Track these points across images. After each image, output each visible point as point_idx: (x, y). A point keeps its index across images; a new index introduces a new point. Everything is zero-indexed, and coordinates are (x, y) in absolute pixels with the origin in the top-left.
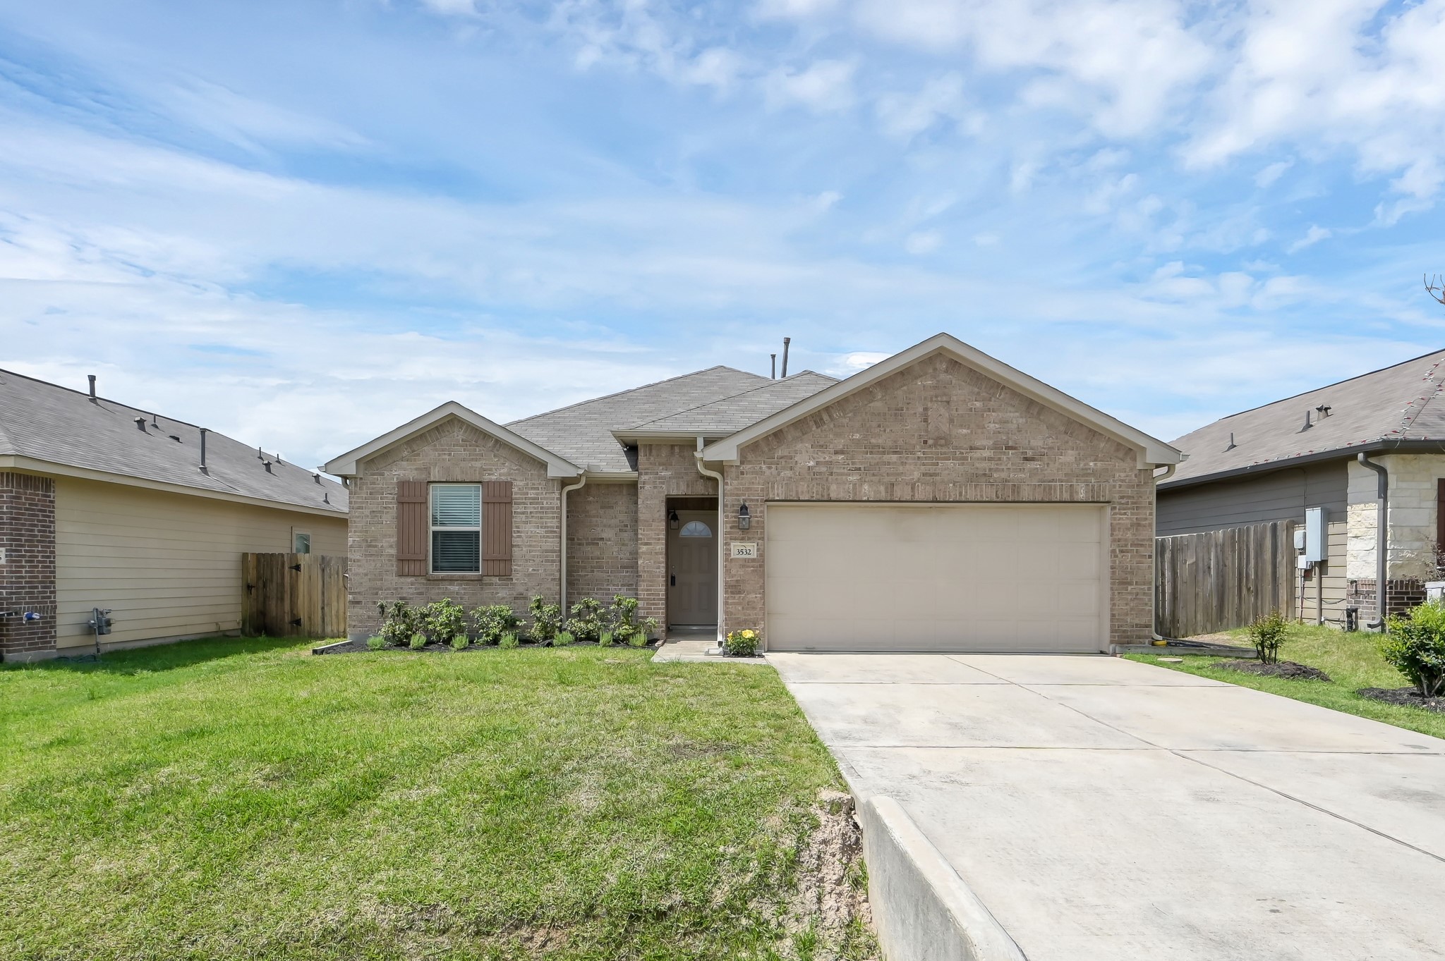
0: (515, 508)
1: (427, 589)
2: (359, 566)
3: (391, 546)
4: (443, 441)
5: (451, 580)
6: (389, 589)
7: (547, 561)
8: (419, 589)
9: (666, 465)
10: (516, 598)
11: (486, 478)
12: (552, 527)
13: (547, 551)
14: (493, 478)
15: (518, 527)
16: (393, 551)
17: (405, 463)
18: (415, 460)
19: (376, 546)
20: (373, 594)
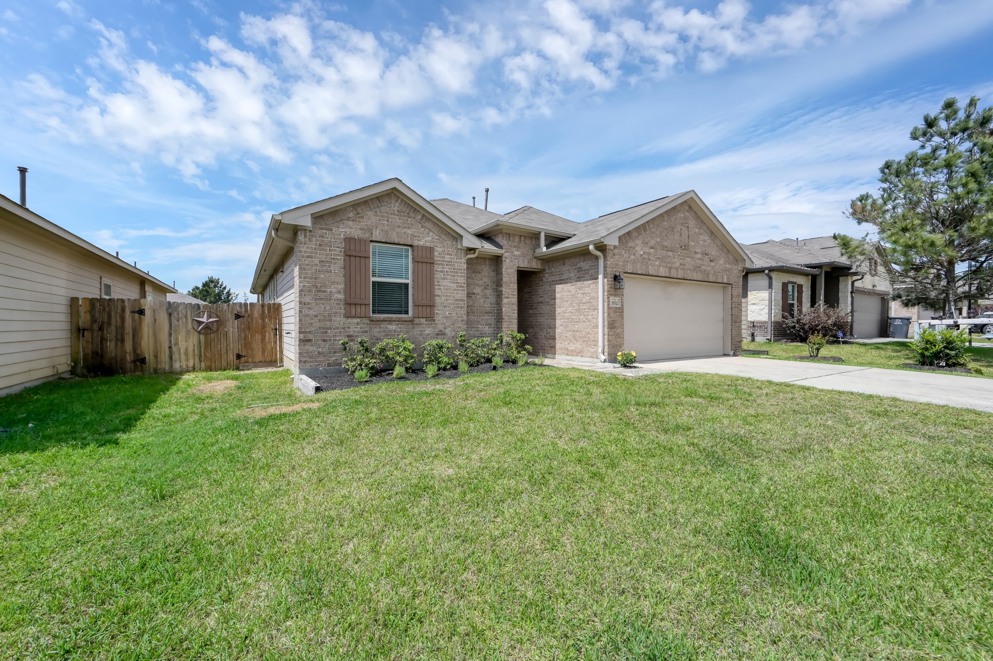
0: (438, 268)
1: (371, 328)
2: (310, 308)
3: (339, 292)
4: (383, 209)
5: (390, 321)
6: (338, 328)
7: (458, 307)
8: (363, 328)
9: (519, 247)
10: (437, 334)
11: (416, 243)
12: (461, 283)
13: (457, 300)
14: (421, 243)
15: (438, 282)
16: (341, 296)
17: (350, 223)
18: (360, 221)
19: (325, 291)
20: (322, 333)
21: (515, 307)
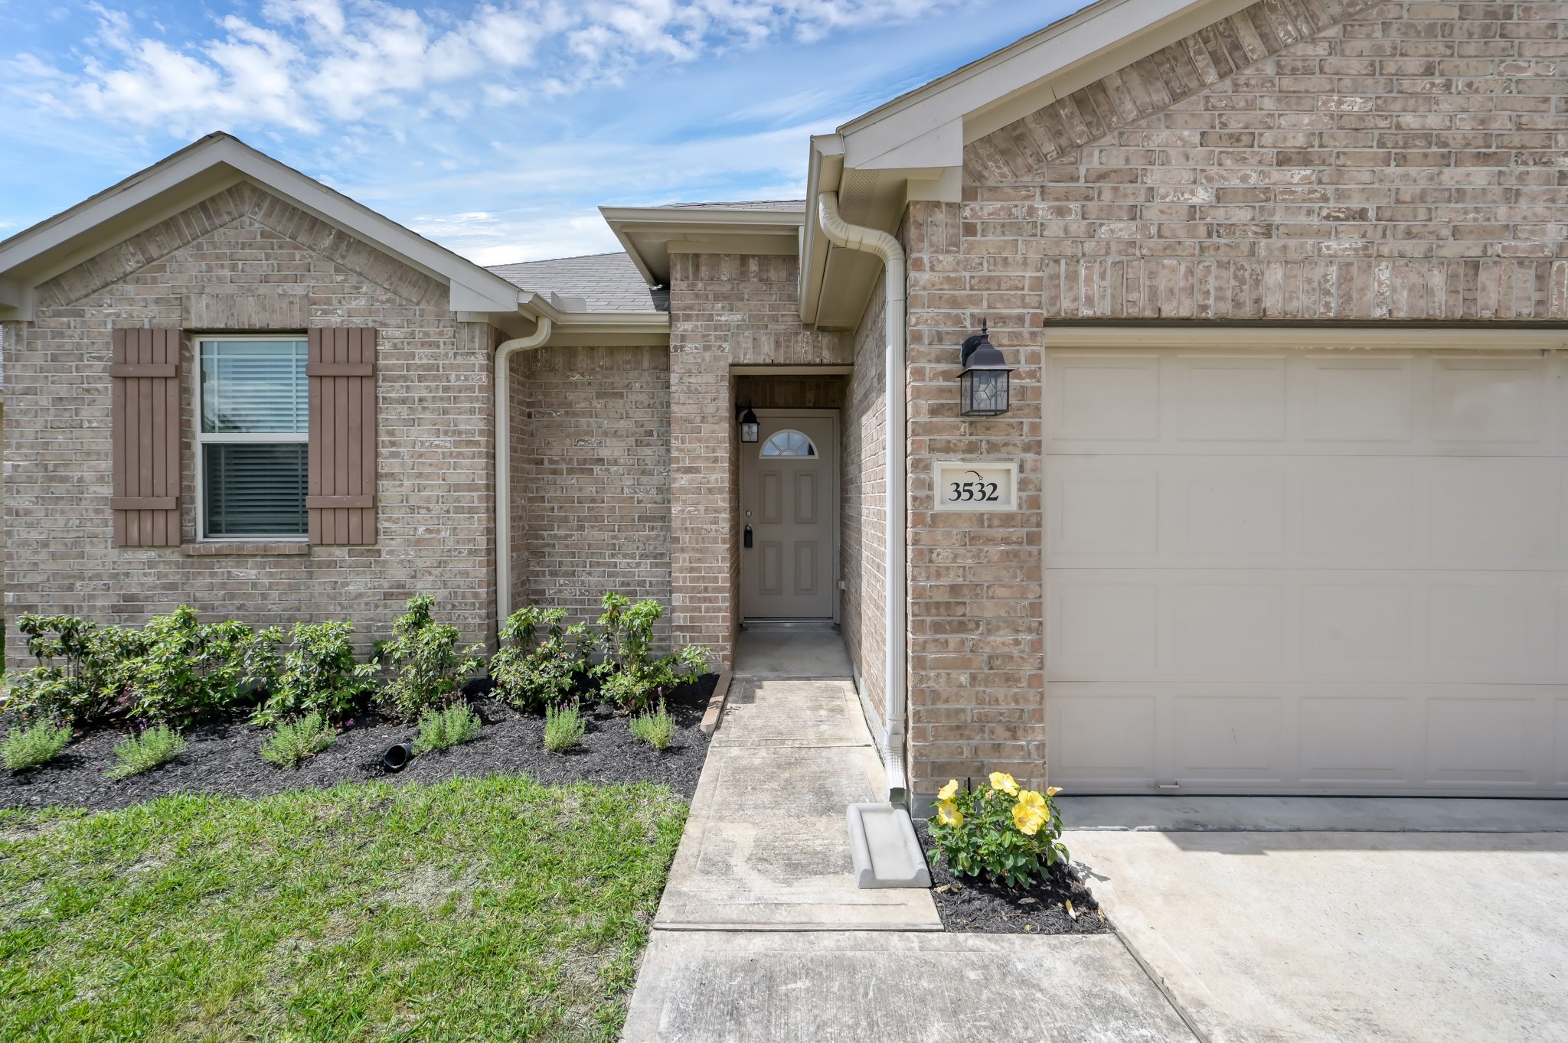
0: (385, 389)
1: (187, 576)
2: (30, 525)
3: (101, 479)
4: (218, 235)
5: (240, 556)
6: (99, 576)
7: (459, 510)
8: (166, 576)
9: (731, 300)
10: (387, 596)
11: (318, 321)
12: (471, 433)
13: (457, 487)
14: (335, 320)
15: (391, 433)
16: (107, 491)
17: (130, 289)
18: (154, 281)
19: (64, 480)
20: (61, 588)
21: (722, 501)
